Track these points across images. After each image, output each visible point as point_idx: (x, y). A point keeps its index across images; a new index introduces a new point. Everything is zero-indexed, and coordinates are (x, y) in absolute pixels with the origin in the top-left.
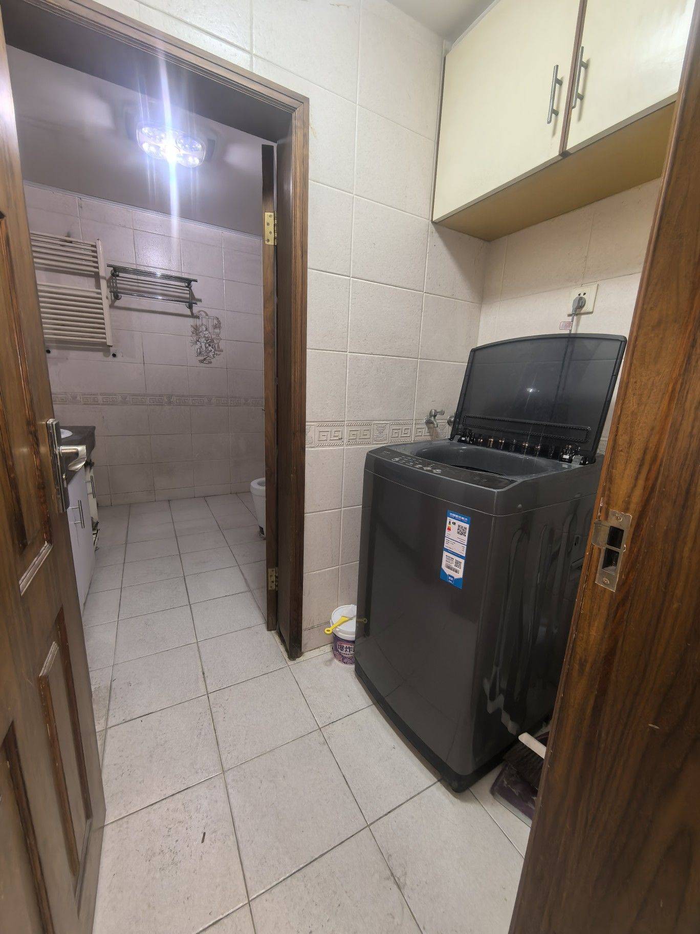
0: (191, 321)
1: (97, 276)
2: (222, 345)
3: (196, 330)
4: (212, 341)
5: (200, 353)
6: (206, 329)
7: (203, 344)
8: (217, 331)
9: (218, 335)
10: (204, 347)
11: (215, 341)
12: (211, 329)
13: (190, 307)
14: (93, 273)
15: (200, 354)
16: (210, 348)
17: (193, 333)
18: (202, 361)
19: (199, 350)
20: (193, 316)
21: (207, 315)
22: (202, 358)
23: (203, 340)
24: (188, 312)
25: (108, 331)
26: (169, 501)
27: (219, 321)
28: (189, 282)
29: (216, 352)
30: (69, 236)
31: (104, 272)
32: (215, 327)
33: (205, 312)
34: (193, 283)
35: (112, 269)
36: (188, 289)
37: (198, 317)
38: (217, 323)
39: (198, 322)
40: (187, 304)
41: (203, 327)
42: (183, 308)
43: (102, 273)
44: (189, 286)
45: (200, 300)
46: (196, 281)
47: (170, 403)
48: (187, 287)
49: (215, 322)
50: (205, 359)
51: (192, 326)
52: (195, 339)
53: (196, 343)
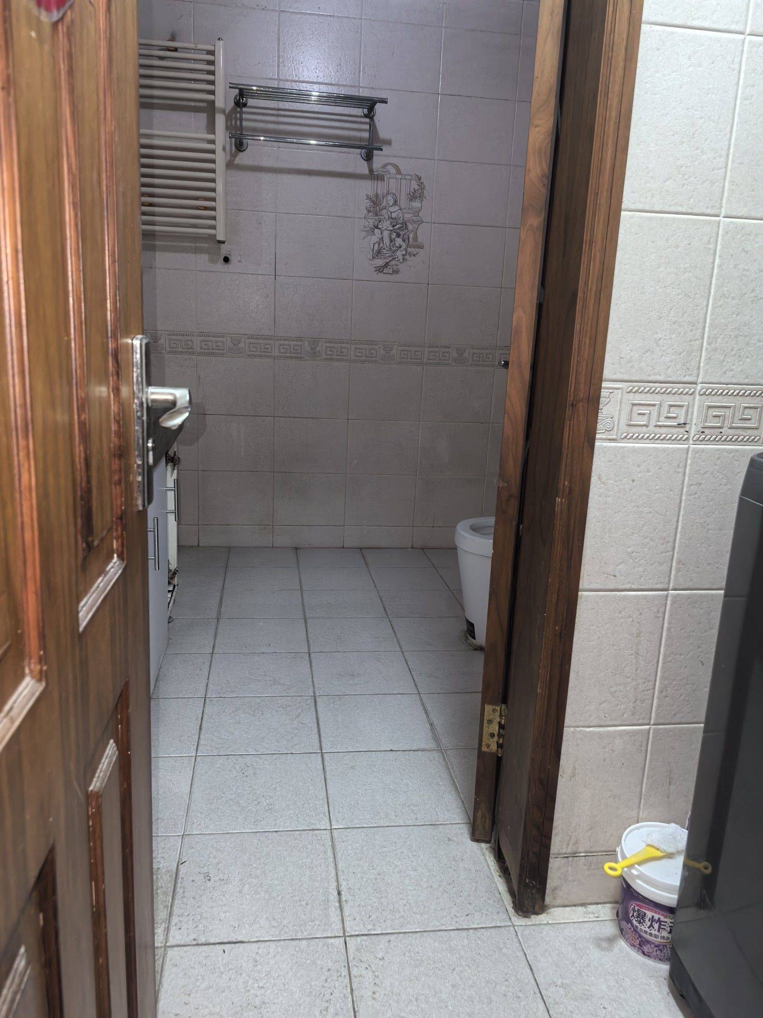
0: (367, 188)
1: (210, 109)
2: (423, 234)
3: (375, 203)
4: (404, 225)
5: (379, 252)
6: (395, 203)
7: (386, 233)
8: (416, 204)
9: (417, 212)
10: (387, 240)
11: (410, 227)
12: (403, 202)
13: (369, 158)
14: (205, 105)
15: (378, 254)
16: (399, 241)
17: (369, 211)
18: (380, 269)
19: (376, 246)
20: (373, 176)
21: (399, 171)
22: (380, 262)
23: (386, 225)
24: (363, 168)
25: (220, 214)
26: (296, 549)
27: (421, 185)
28: (370, 105)
29: (409, 250)
30: (173, 39)
31: (223, 98)
32: (413, 197)
33: (396, 167)
34: (378, 107)
35: (237, 91)
36: (368, 120)
37: (381, 178)
38: (417, 187)
39: (381, 187)
40: (363, 151)
41: (390, 197)
42: (353, 161)
43: (219, 104)
44: (370, 115)
45: (388, 143)
46: (384, 101)
47: (314, 354)
48: (366, 116)
49: (415, 185)
50: (387, 265)
51: (368, 197)
52: (371, 223)
53: (372, 231)
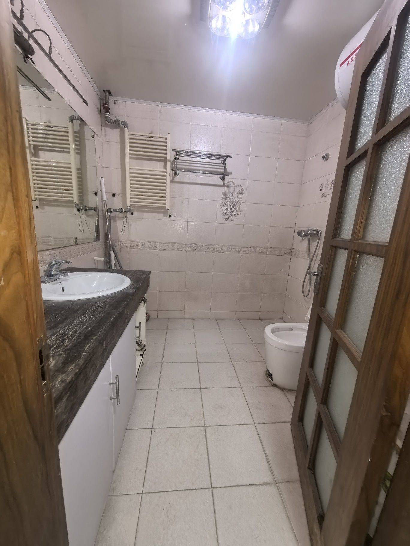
0: (222, 190)
1: (165, 160)
2: (242, 207)
3: (225, 195)
4: (236, 204)
6: (232, 195)
8: (240, 196)
9: (240, 199)
13: (223, 179)
15: (226, 214)
17: (223, 198)
19: (225, 211)
20: (224, 186)
21: (234, 184)
22: (226, 217)
24: (221, 183)
25: (168, 199)
26: (193, 319)
27: (242, 189)
28: (225, 158)
30: (151, 133)
31: (170, 156)
32: (239, 193)
33: (233, 182)
34: (228, 160)
35: (175, 152)
37: (227, 186)
38: (240, 190)
39: (227, 190)
40: (222, 176)
42: (217, 179)
43: (168, 158)
45: (231, 173)
46: (231, 157)
47: (201, 250)
48: (222, 164)
50: (229, 218)
51: (222, 193)
52: (223, 202)
53: (224, 206)
